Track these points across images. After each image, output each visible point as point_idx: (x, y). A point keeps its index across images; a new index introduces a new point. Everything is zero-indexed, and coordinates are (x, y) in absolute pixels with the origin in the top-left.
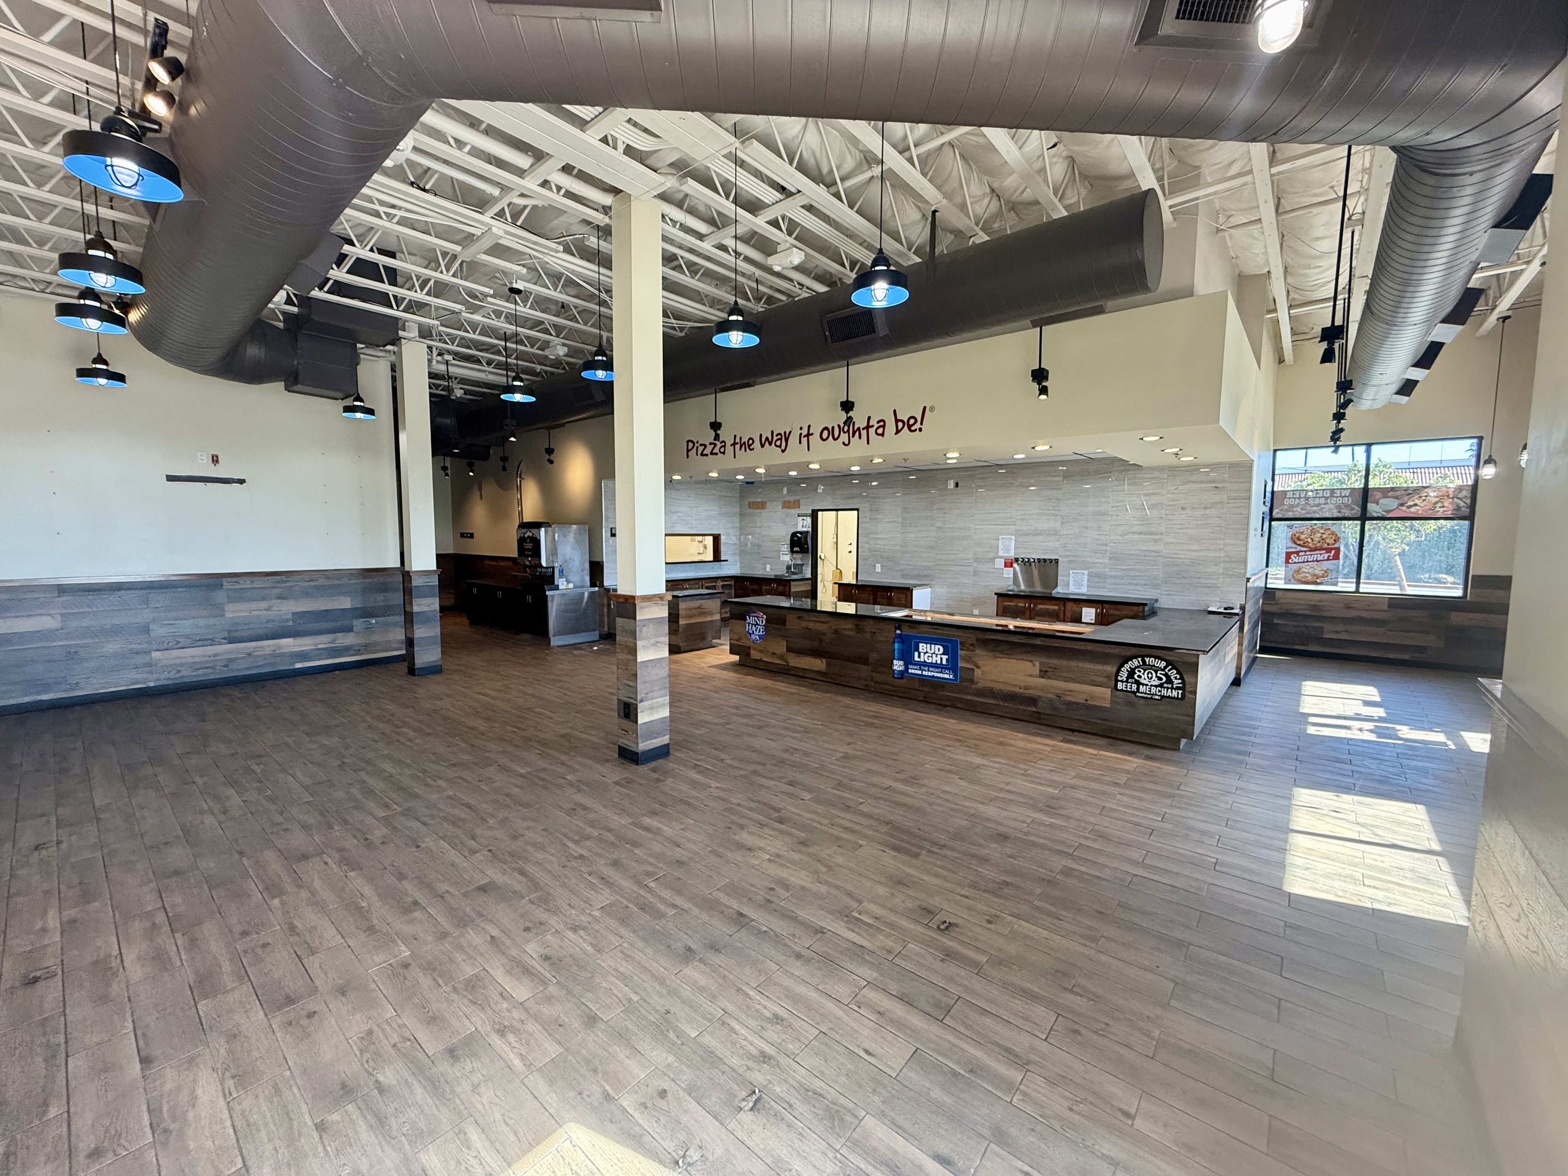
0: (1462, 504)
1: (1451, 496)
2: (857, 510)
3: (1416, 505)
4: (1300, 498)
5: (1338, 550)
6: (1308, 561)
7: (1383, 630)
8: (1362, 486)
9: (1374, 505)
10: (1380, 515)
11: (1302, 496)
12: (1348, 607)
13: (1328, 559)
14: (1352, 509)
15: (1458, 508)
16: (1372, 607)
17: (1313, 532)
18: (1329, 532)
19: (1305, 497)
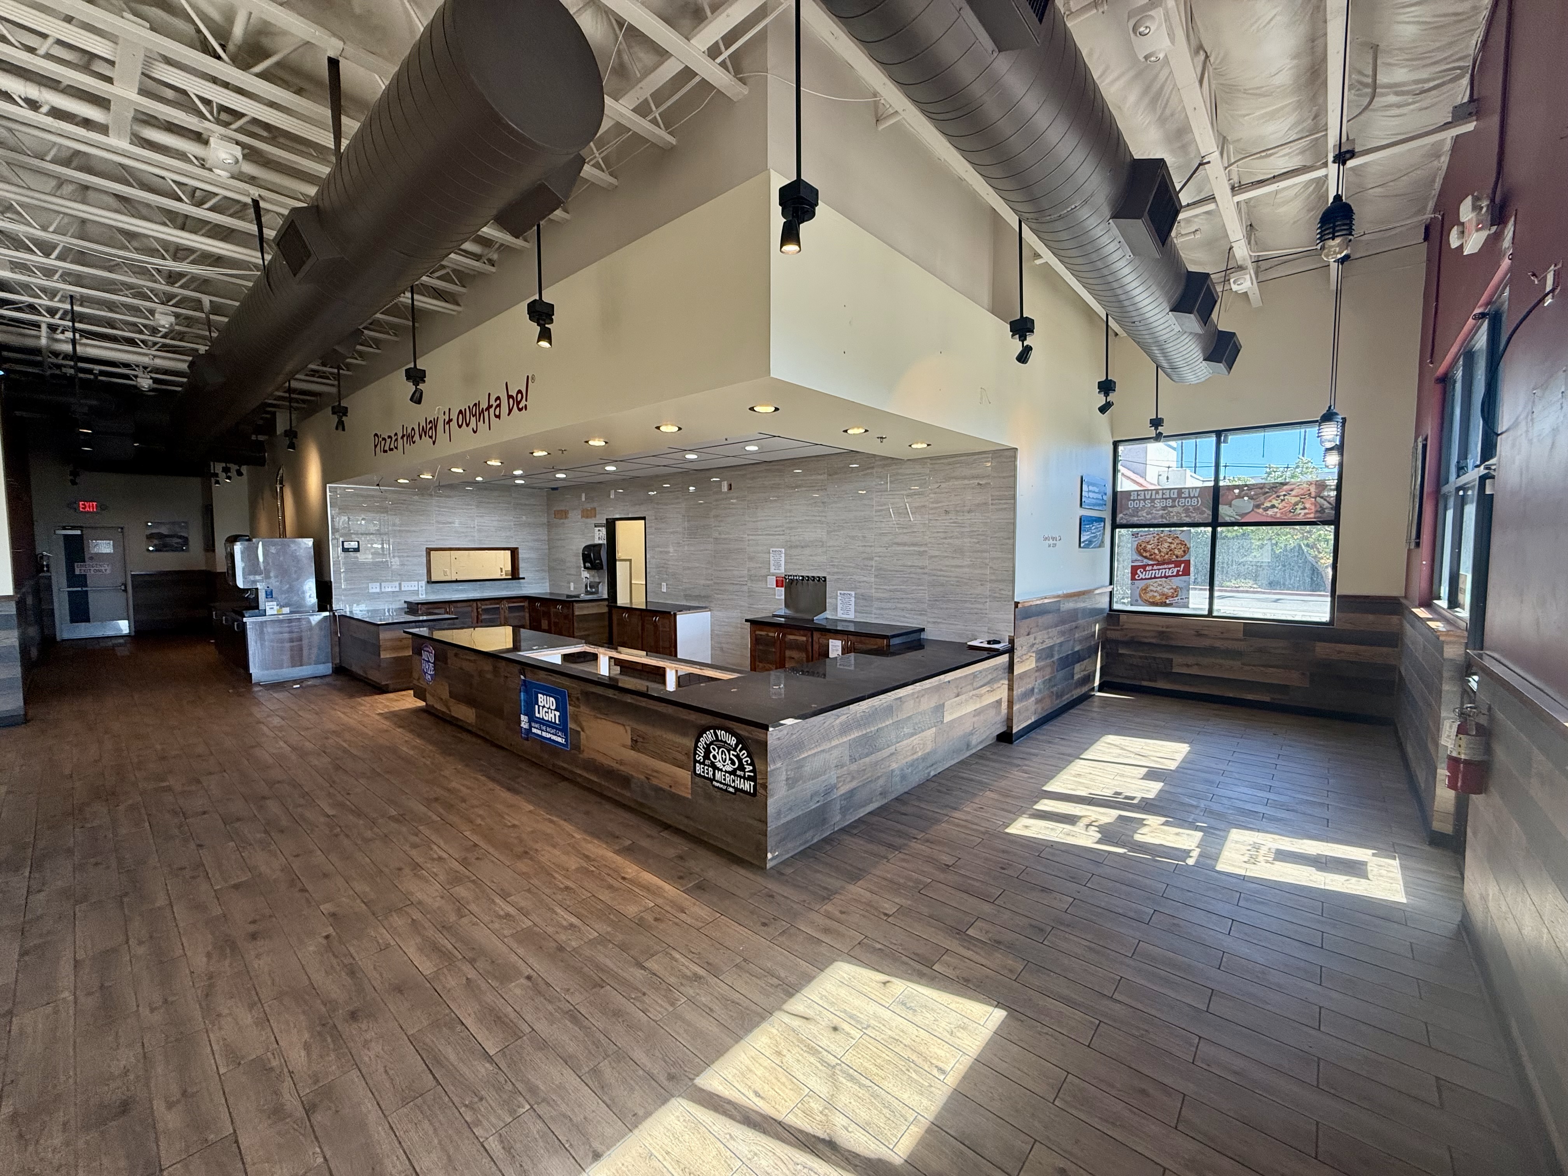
0: (1326, 505)
1: (1313, 495)
2: (644, 518)
3: (1273, 506)
4: (1145, 500)
5: (1188, 563)
6: (1155, 578)
7: (1239, 663)
8: (1212, 484)
9: (1227, 507)
10: (1233, 520)
11: (1148, 497)
12: (1199, 634)
13: (1177, 575)
14: (1203, 513)
15: (1322, 510)
16: (1225, 635)
17: (1160, 541)
18: (1177, 541)
19: (1151, 499)
